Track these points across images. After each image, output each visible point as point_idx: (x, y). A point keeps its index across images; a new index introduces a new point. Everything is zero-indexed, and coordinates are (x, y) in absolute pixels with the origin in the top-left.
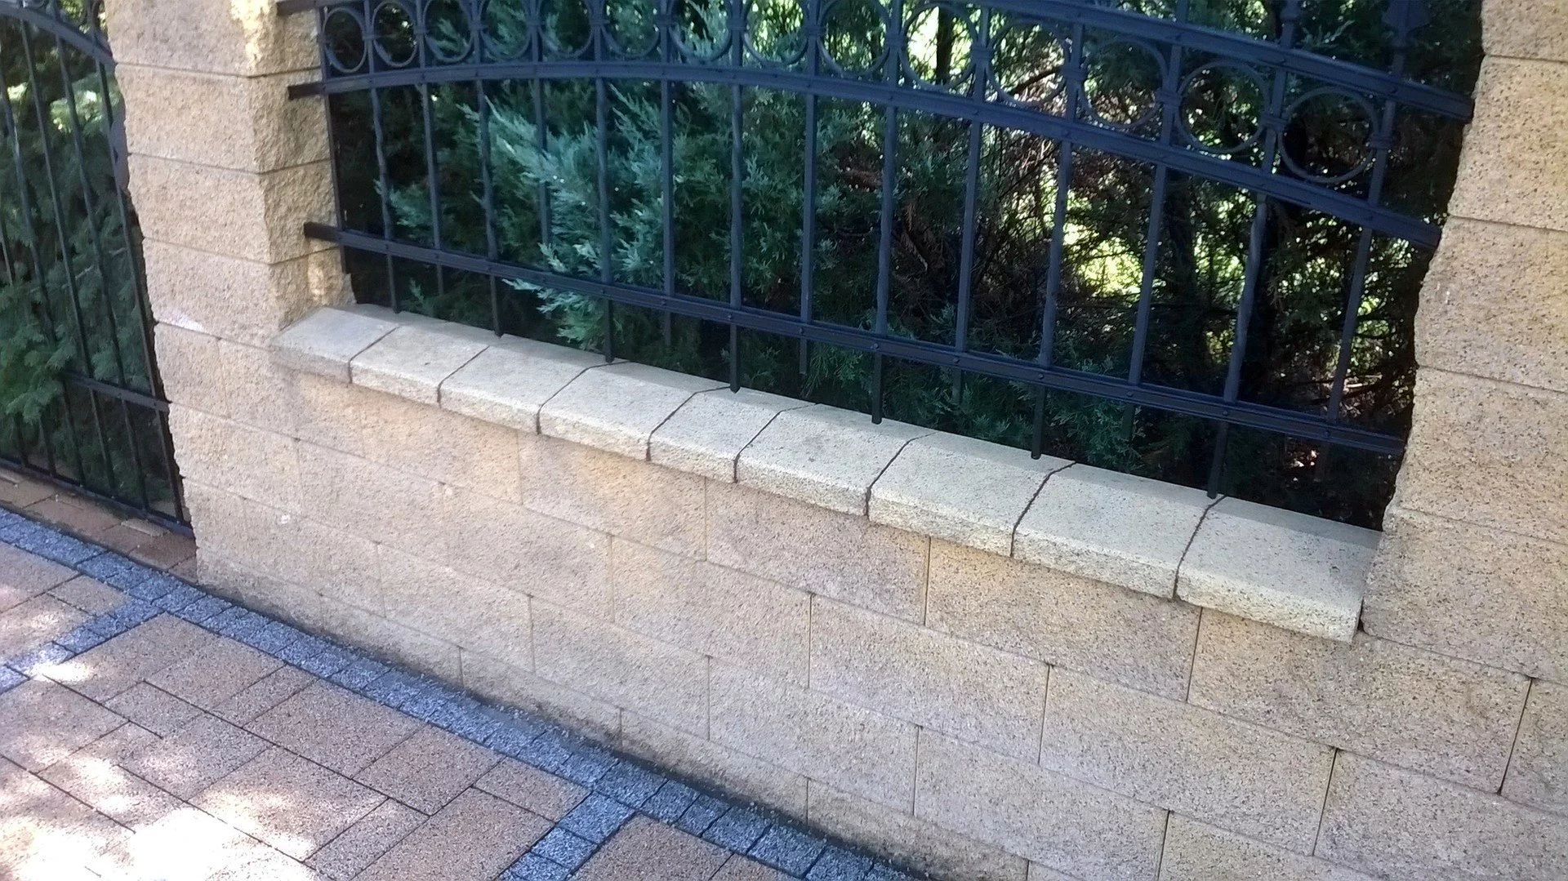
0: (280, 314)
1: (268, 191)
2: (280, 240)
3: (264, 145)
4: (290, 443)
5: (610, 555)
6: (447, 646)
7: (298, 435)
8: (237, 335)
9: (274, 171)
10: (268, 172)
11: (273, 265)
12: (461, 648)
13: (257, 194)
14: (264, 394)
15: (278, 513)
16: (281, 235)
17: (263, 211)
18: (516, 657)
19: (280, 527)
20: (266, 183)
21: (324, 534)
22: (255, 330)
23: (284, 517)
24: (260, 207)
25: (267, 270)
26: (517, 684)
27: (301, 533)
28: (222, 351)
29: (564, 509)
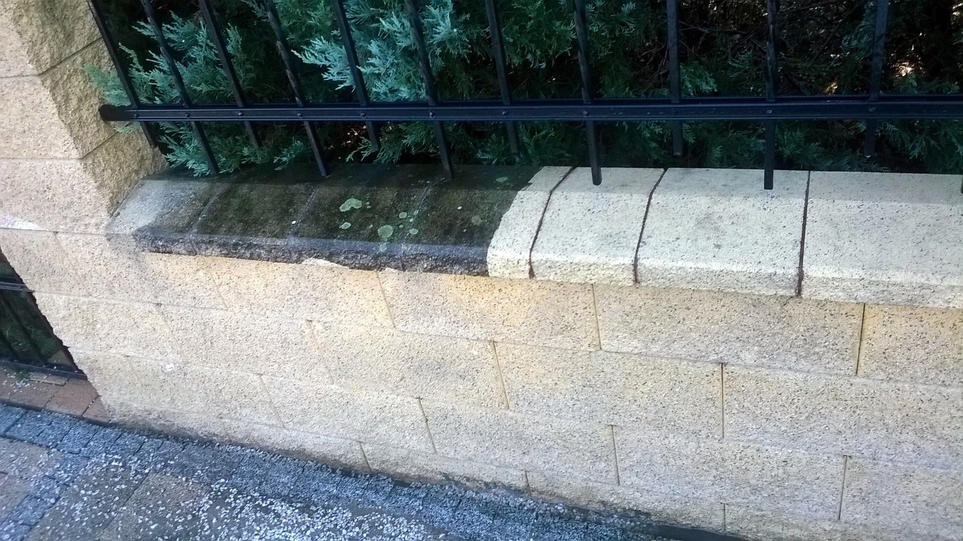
0: (106, 202)
1: (53, 89)
2: (81, 133)
3: (34, 44)
4: (152, 307)
5: (496, 357)
6: (349, 441)
7: (159, 300)
8: (73, 228)
9: (53, 67)
10: (48, 70)
11: (83, 158)
12: (360, 442)
13: (45, 94)
14: (114, 272)
15: (161, 364)
16: (81, 127)
17: (55, 110)
18: (416, 443)
19: (168, 374)
20: (48, 82)
21: (208, 374)
22: (87, 220)
23: (168, 366)
24: (52, 108)
25: (78, 165)
26: (421, 461)
27: (188, 376)
28: (64, 244)
29: (440, 325)
